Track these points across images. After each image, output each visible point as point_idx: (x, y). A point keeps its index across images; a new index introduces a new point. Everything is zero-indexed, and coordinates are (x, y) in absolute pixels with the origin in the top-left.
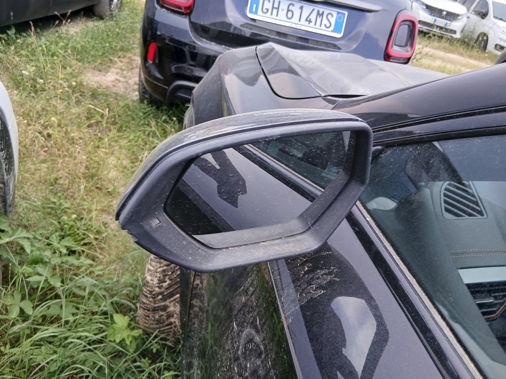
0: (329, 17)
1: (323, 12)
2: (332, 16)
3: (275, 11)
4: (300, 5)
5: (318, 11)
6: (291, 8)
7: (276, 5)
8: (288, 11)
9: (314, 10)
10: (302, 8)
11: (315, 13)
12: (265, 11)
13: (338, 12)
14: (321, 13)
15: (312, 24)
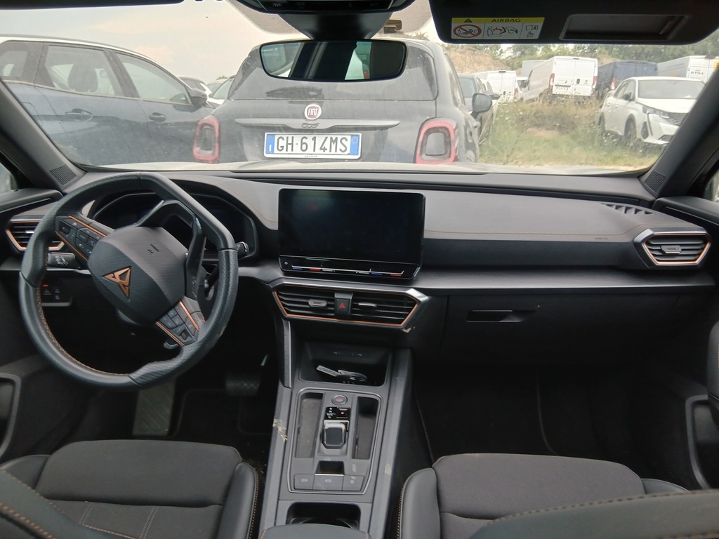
0: (344, 141)
1: (337, 138)
2: (346, 140)
3: (290, 147)
4: (313, 136)
5: (331, 138)
6: (304, 141)
7: (290, 141)
8: (302, 144)
9: (327, 138)
10: (314, 139)
11: (328, 141)
12: (280, 148)
13: (352, 136)
14: (334, 139)
15: (327, 152)
